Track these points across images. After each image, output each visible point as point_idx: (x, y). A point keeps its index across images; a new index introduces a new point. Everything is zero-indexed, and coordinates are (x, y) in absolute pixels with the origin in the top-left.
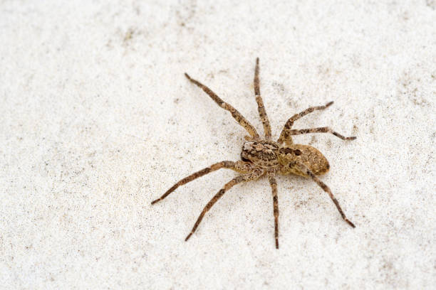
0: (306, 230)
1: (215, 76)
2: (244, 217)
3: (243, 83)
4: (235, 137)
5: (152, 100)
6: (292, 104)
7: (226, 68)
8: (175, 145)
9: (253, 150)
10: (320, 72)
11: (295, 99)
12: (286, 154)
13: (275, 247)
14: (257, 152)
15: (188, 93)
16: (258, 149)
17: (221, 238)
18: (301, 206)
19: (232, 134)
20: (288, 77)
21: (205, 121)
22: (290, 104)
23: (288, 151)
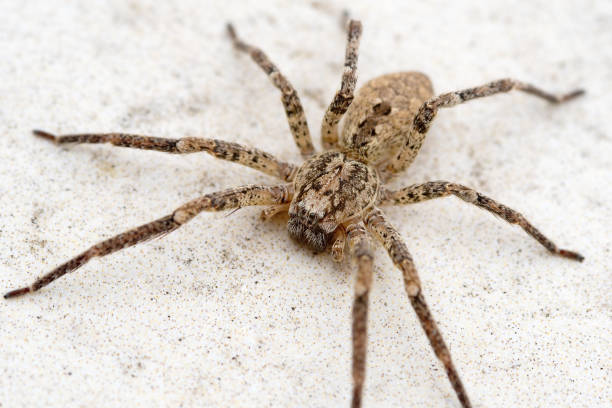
0: (554, 188)
1: (42, 237)
2: (467, 300)
3: (89, 185)
4: (238, 251)
5: (50, 391)
6: (197, 106)
7: (30, 209)
8: (205, 383)
9: (332, 199)
10: (132, 23)
11: (184, 94)
12: (374, 134)
13: (575, 264)
14: (340, 191)
15: (66, 310)
16: (335, 187)
17: (507, 365)
18: (483, 178)
19: (225, 255)
20: (118, 90)
21: (162, 298)
22: (193, 111)
23: (367, 128)
